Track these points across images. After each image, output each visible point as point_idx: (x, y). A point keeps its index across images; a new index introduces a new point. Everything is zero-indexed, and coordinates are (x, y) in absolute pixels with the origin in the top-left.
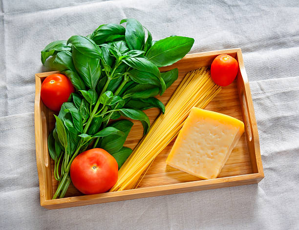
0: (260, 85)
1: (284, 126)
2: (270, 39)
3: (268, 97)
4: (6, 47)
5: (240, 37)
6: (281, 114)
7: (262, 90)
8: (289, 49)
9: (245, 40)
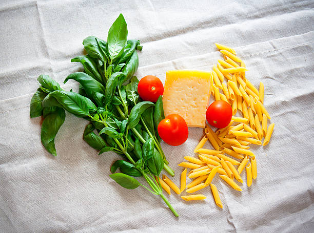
0: (272, 44)
1: (297, 76)
2: (275, 6)
3: (281, 54)
4: (43, 28)
5: (249, 6)
6: (293, 67)
7: (274, 48)
8: (292, 13)
9: (253, 9)
